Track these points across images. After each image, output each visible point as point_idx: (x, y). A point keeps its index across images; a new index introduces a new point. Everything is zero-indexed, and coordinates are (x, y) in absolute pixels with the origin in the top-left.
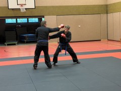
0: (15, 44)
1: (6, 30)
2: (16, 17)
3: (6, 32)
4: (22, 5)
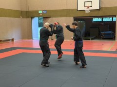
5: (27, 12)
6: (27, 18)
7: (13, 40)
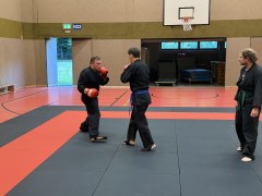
0: (171, 85)
1: (161, 61)
2: (179, 40)
3: (160, 64)
4: (186, 19)
5: (35, 25)
6: (34, 39)
7: (11, 88)
